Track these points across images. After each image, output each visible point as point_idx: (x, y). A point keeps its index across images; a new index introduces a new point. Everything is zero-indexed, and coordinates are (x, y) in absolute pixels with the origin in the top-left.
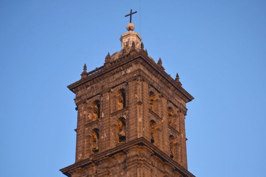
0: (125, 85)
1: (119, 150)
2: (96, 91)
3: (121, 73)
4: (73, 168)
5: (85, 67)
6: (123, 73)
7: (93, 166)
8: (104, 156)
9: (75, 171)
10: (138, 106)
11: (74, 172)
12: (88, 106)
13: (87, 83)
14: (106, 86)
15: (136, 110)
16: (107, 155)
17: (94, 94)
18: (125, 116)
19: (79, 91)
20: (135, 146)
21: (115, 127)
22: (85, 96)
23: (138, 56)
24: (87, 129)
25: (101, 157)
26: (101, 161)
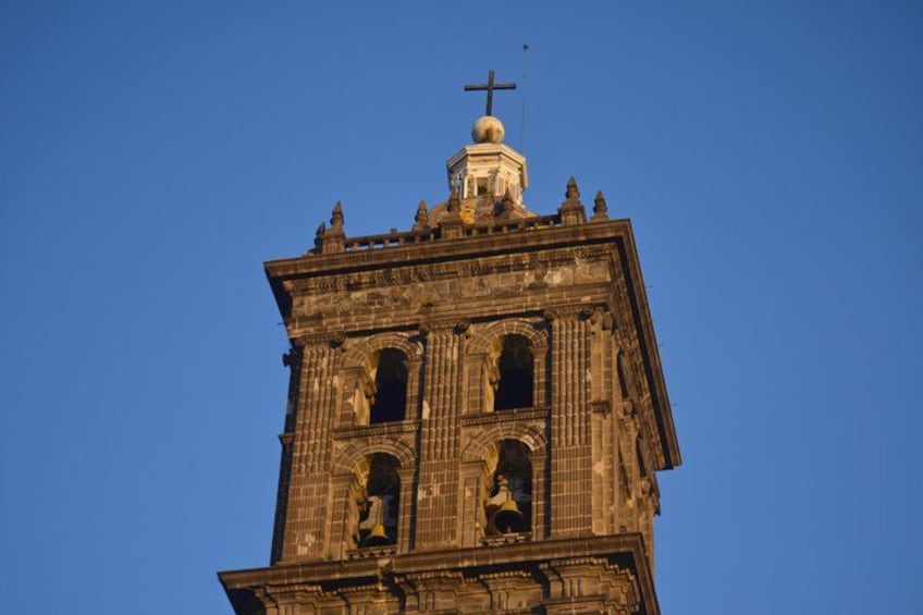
0: (530, 323)
1: (520, 558)
2: (396, 316)
3: (520, 278)
4: (286, 581)
5: (337, 216)
6: (529, 278)
7: (377, 594)
8: (445, 566)
9: (292, 594)
10: (595, 418)
11: (282, 598)
12: (351, 362)
13: (356, 274)
14: (447, 308)
15: (588, 430)
16: (460, 565)
17: (386, 322)
18: (528, 440)
19: (310, 295)
20: (595, 562)
21: (478, 470)
22: (338, 320)
23: (610, 235)
24: (340, 445)
25: (430, 568)
26: (425, 582)
